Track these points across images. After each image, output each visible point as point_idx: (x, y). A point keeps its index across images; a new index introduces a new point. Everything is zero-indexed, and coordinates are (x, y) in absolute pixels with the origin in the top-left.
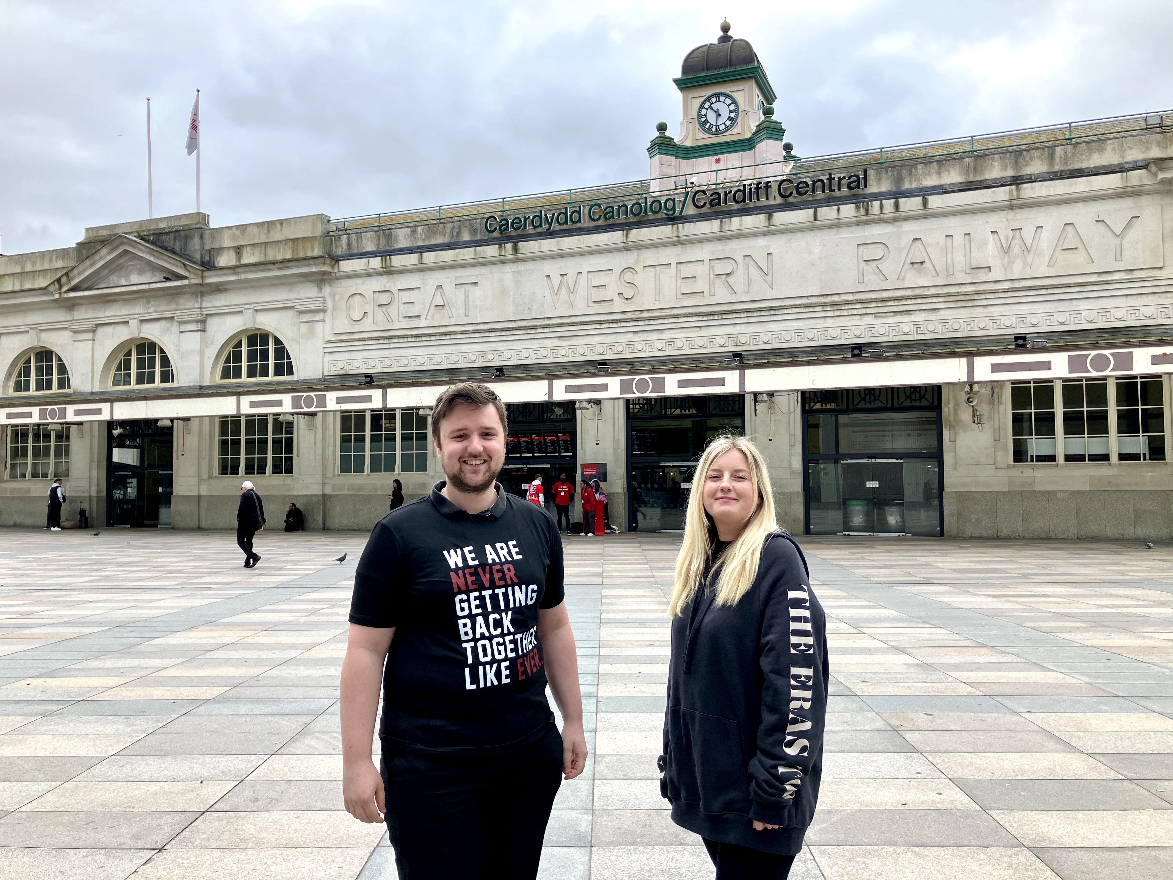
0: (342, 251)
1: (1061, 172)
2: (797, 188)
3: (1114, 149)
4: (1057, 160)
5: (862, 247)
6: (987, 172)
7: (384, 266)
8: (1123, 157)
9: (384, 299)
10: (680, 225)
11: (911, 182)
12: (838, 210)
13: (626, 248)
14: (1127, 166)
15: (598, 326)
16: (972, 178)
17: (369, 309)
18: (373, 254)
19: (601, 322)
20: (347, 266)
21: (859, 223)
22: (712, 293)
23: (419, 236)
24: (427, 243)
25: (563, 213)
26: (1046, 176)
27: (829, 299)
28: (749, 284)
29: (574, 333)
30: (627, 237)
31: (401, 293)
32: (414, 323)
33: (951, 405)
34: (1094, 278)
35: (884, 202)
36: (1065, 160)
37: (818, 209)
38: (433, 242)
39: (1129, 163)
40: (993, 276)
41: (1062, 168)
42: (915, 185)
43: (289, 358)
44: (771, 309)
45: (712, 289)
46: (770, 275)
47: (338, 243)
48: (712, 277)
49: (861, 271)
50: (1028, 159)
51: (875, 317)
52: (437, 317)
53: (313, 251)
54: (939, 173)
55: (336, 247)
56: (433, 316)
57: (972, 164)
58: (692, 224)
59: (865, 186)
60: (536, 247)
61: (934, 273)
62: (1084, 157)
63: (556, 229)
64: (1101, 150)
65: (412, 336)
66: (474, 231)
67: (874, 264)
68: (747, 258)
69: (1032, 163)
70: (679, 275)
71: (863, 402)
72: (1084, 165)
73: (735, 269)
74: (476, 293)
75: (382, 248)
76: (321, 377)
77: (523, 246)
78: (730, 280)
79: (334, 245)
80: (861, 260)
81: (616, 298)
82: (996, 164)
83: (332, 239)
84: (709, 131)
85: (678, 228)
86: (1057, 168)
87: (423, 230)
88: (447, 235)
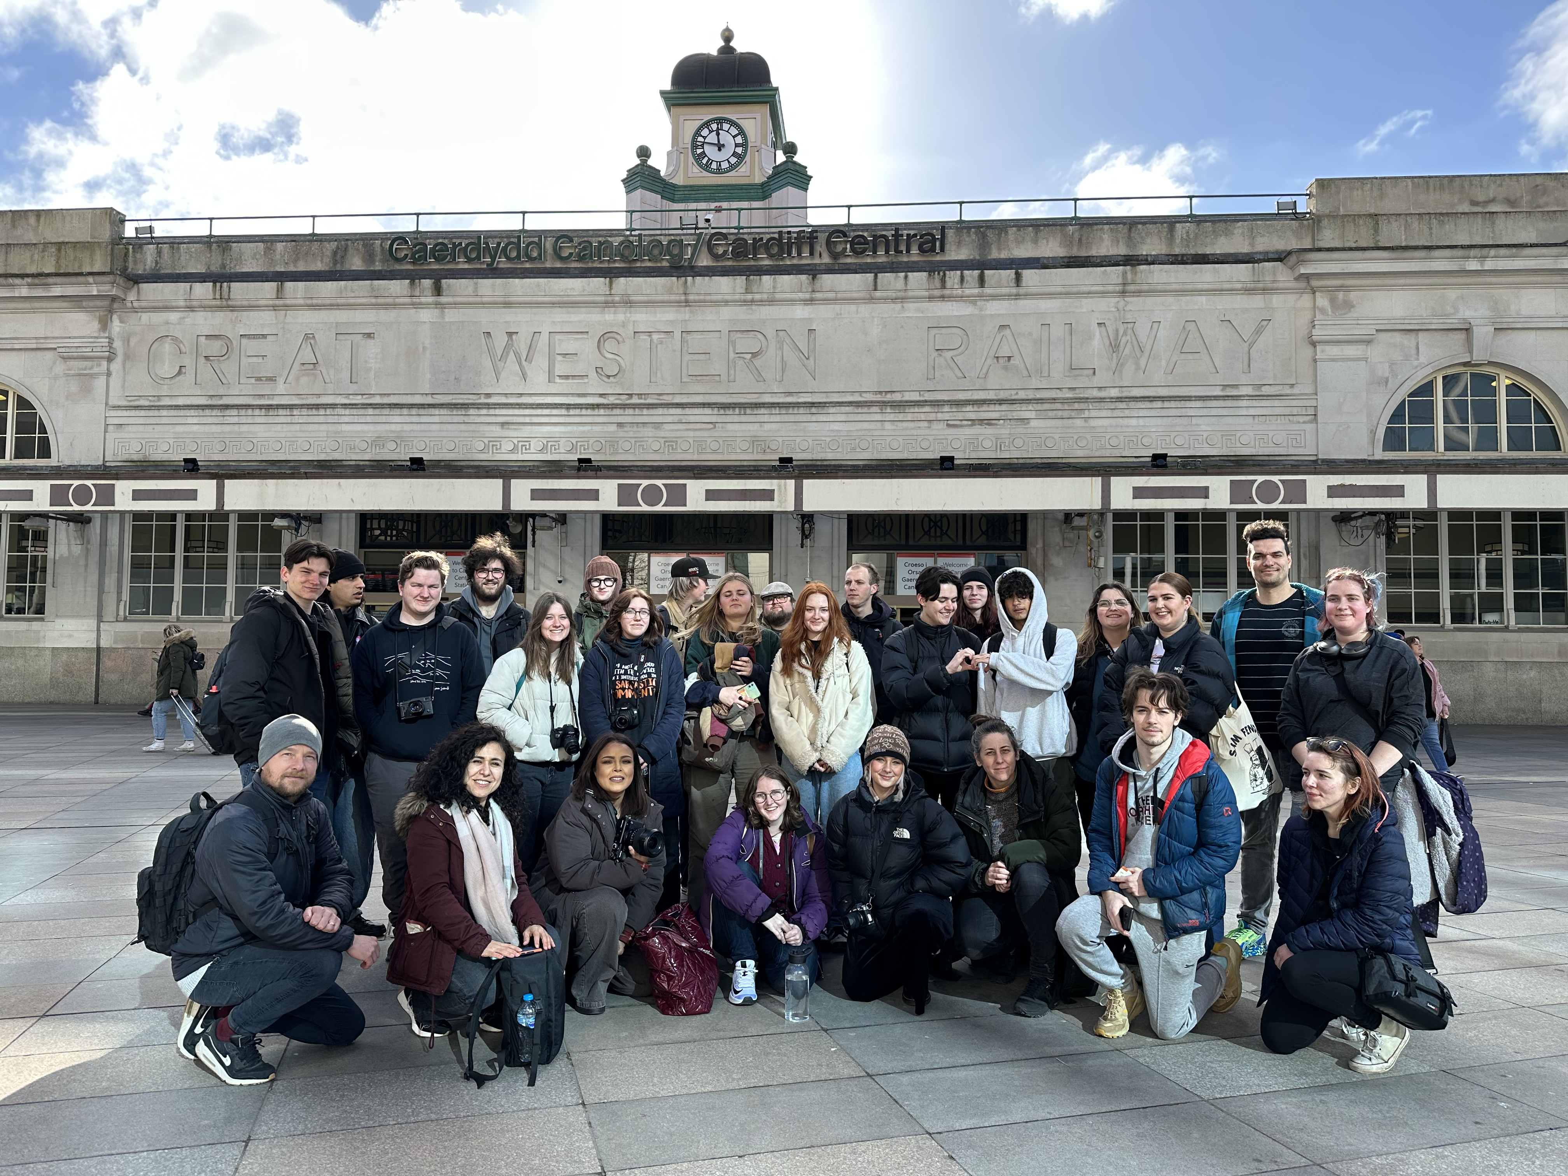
0: (145, 270)
1: (1183, 255)
2: (852, 243)
3: (1243, 233)
4: (1178, 241)
5: (933, 332)
6: (1094, 247)
7: (218, 296)
8: (1252, 245)
9: (216, 347)
10: (690, 279)
11: (999, 250)
12: (906, 277)
13: (608, 304)
14: (1257, 257)
15: (564, 412)
16: (1075, 252)
17: (188, 361)
18: (202, 278)
19: (568, 407)
20: (152, 291)
21: (931, 298)
22: (732, 378)
23: (278, 257)
24: (292, 268)
25: (513, 243)
26: (1166, 259)
27: (889, 397)
28: (783, 371)
29: (527, 420)
30: (611, 289)
31: (244, 341)
32: (266, 389)
33: (1040, 545)
34: (1218, 392)
35: (966, 272)
36: (1187, 241)
37: (880, 275)
38: (301, 267)
39: (1260, 253)
40: (1097, 381)
41: (1184, 252)
42: (1004, 255)
43: (43, 430)
44: (813, 405)
45: (732, 372)
46: (812, 359)
47: (138, 256)
48: (732, 355)
49: (931, 363)
50: (1143, 234)
51: (948, 425)
52: (304, 380)
53: (92, 266)
54: (1035, 241)
55: (135, 263)
56: (297, 379)
57: (1077, 235)
58: (707, 278)
59: (942, 249)
60: (470, 290)
61: (1025, 373)
62: (1208, 240)
63: (501, 266)
64: (1228, 233)
65: (260, 407)
66: (369, 257)
67: (948, 354)
68: (781, 333)
69: (1148, 240)
70: (685, 349)
71: (926, 537)
72: (1208, 251)
73: (764, 348)
74: (371, 350)
75: (215, 268)
76: (101, 463)
77: (449, 286)
78: (758, 362)
79: (130, 259)
80: (931, 348)
81: (593, 374)
82: (1106, 236)
83: (128, 249)
84: (707, 167)
85: (686, 282)
86: (1177, 251)
87: (285, 247)
88: (327, 260)
